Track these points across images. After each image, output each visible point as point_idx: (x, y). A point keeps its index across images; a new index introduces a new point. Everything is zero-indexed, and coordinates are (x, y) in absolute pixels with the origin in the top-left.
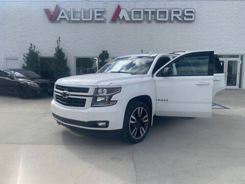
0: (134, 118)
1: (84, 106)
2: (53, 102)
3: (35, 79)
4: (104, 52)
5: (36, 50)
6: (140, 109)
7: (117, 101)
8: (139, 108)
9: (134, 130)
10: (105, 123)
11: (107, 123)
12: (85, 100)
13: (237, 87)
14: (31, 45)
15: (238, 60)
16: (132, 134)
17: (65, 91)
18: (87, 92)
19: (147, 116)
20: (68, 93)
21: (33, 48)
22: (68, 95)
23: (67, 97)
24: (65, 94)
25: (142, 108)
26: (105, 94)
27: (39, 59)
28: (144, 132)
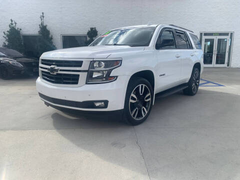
0: (135, 96)
1: (77, 83)
2: (39, 80)
3: (18, 58)
4: (92, 29)
5: (18, 27)
6: (142, 86)
7: (117, 77)
8: (140, 85)
9: (135, 110)
10: (103, 103)
11: (106, 102)
12: (79, 75)
13: (225, 65)
14: (12, 21)
15: (228, 37)
16: (132, 115)
17: (52, 66)
18: (81, 66)
19: (149, 94)
20: (56, 68)
21: (14, 25)
22: (57, 70)
23: (55, 73)
24: (52, 70)
25: (144, 85)
26: (102, 68)
27: (22, 37)
28: (146, 112)
